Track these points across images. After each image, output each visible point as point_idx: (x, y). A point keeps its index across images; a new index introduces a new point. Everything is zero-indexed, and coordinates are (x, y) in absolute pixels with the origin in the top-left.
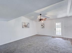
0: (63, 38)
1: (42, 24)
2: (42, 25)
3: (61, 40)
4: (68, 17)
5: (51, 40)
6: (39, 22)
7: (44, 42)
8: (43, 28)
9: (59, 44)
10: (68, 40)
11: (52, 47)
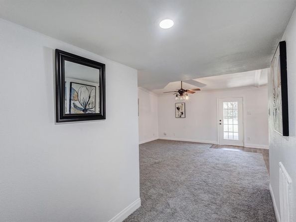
0: (243, 148)
1: (179, 105)
2: (178, 109)
3: (237, 152)
4: (257, 87)
5: (211, 153)
6: (177, 98)
7: (193, 156)
8: (183, 116)
9: (233, 161)
10: (256, 152)
11: (218, 165)
